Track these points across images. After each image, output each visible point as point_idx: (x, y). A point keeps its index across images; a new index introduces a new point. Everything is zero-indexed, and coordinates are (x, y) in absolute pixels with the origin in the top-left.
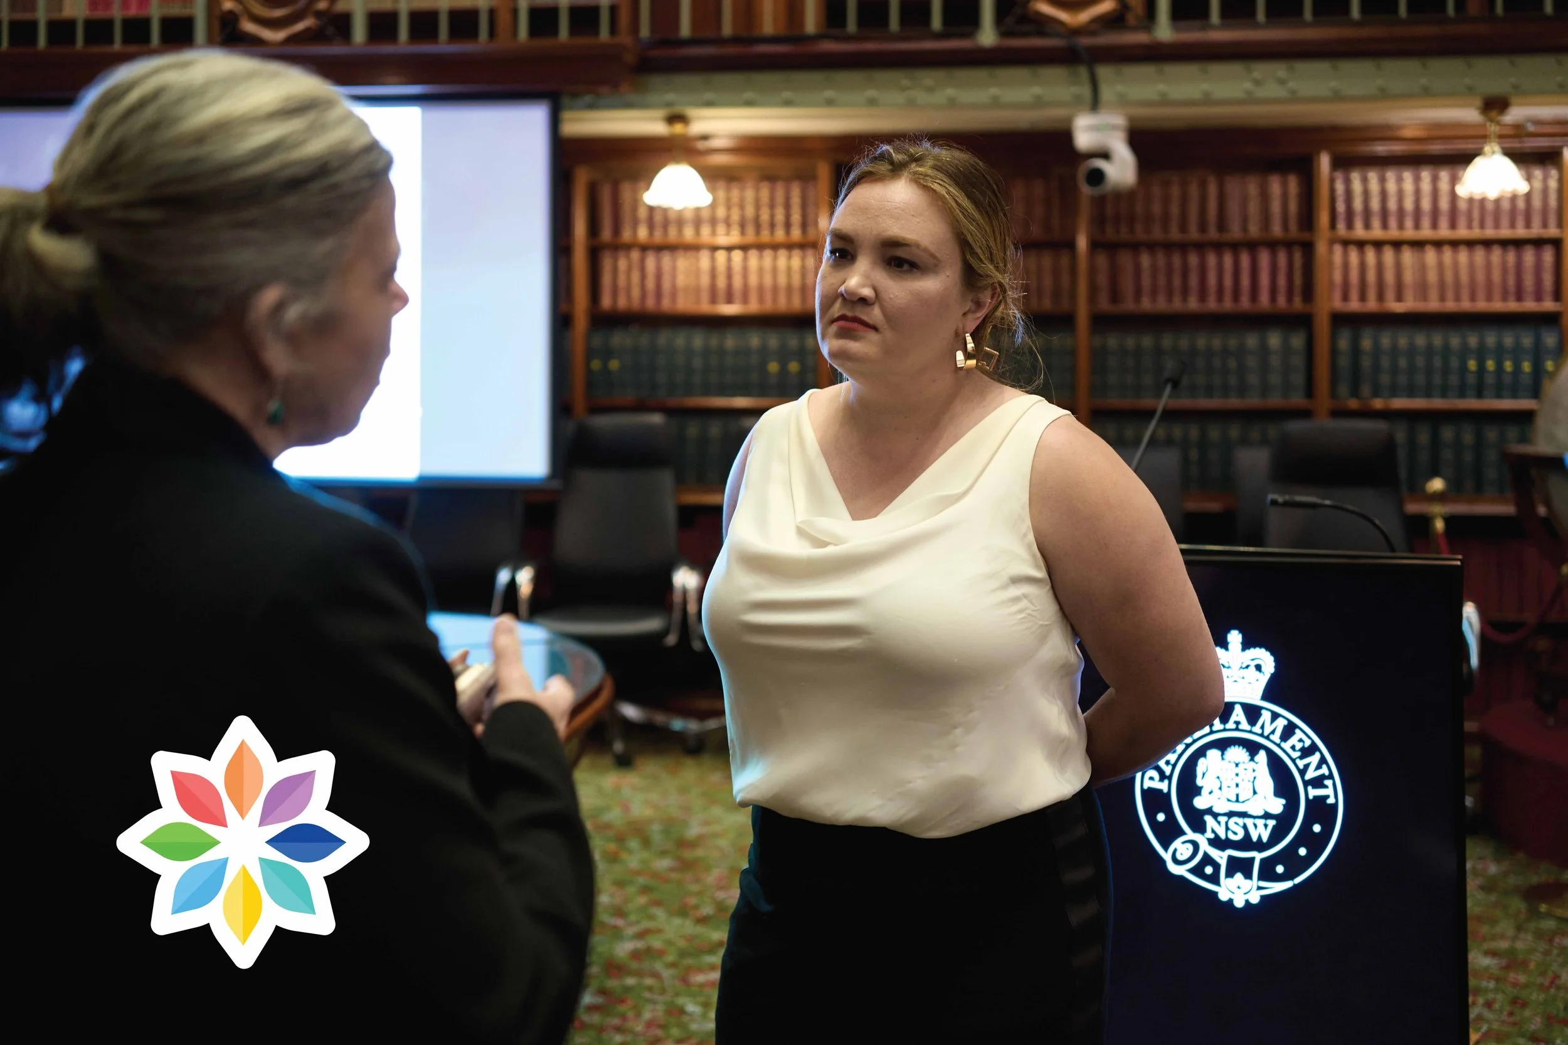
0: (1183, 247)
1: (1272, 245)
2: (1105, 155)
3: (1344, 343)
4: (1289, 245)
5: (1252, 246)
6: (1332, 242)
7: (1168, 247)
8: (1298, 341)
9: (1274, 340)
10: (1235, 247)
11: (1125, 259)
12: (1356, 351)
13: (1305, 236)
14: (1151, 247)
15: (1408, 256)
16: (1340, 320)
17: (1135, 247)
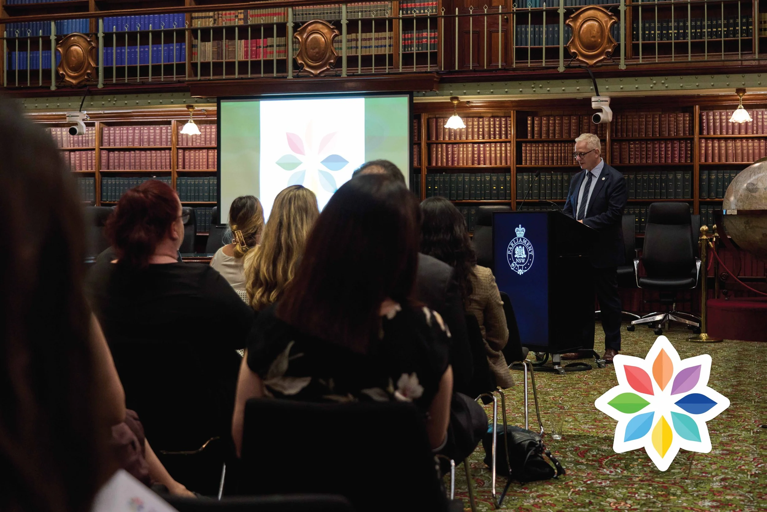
0: (646, 140)
1: (679, 140)
2: (600, 110)
3: (705, 177)
4: (686, 139)
5: (672, 140)
6: (700, 138)
7: (641, 140)
8: (688, 176)
9: (679, 176)
10: (666, 140)
11: (625, 146)
12: (710, 180)
13: (692, 137)
14: (634, 140)
15: (730, 144)
16: (703, 167)
17: (629, 141)
